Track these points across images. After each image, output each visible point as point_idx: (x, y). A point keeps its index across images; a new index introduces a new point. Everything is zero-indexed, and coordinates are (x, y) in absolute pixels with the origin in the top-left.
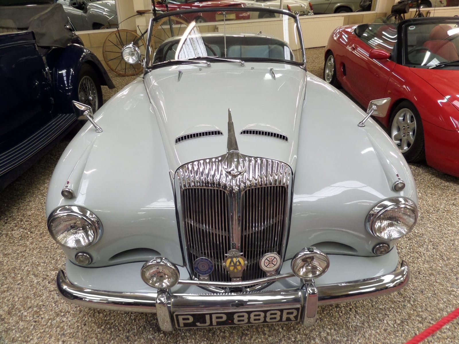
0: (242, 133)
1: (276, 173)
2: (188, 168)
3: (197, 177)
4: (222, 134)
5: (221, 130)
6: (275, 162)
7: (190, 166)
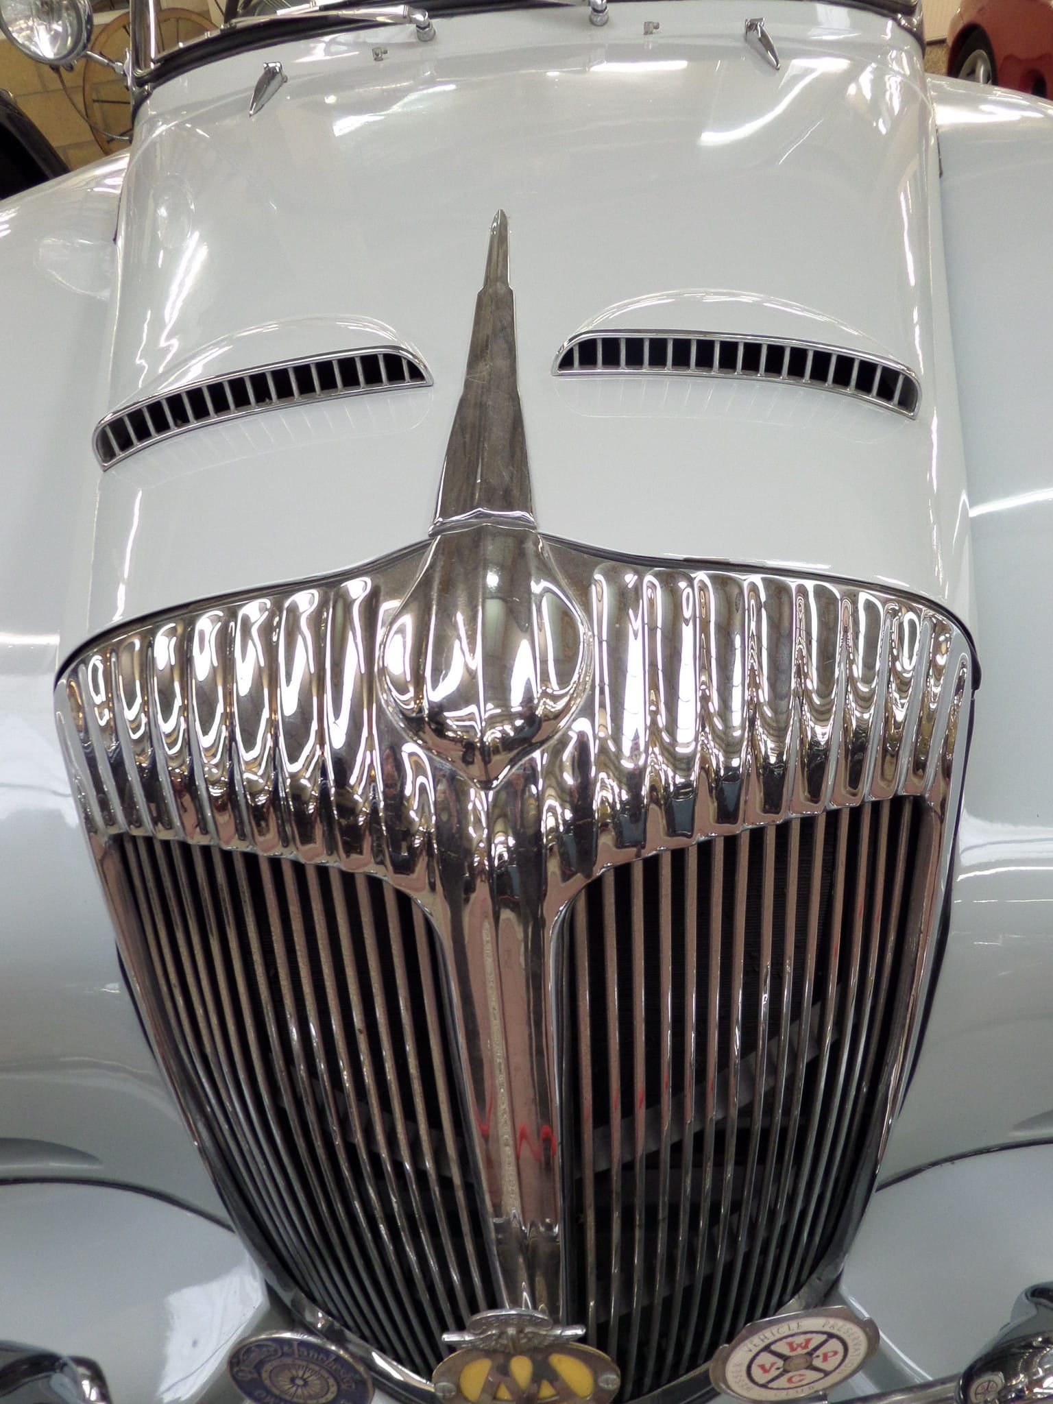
0: (566, 362)
1: (816, 700)
2: (147, 662)
3: (206, 741)
4: (416, 374)
5: (413, 349)
6: (802, 591)
7: (164, 650)
